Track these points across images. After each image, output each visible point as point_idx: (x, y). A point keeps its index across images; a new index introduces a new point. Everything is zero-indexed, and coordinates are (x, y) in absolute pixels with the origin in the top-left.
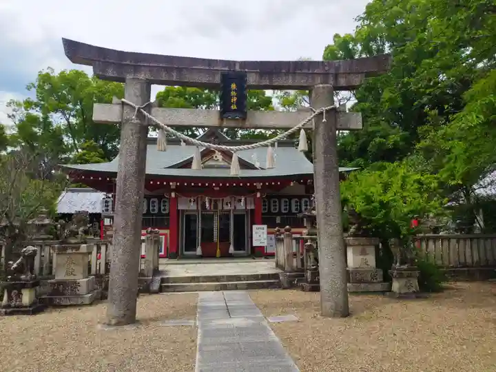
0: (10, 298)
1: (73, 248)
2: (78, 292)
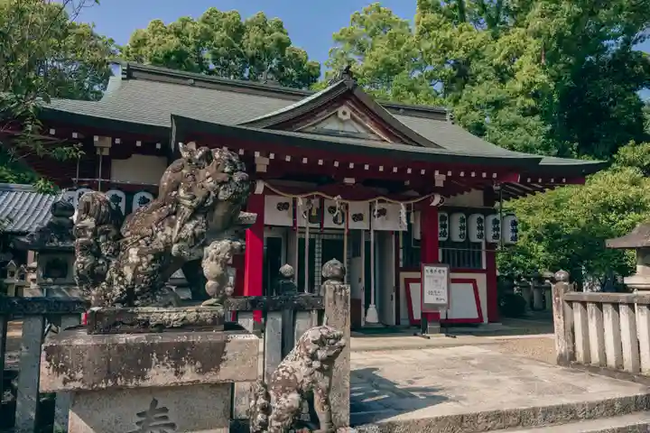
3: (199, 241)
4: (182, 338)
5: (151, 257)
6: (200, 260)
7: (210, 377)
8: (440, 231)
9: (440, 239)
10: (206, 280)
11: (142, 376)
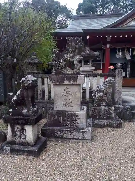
0: (14, 134)
2: (77, 125)
3: (73, 57)
4: (70, 76)
5: (64, 61)
6: (73, 61)
7: (75, 83)
10: (75, 65)
11: (64, 82)
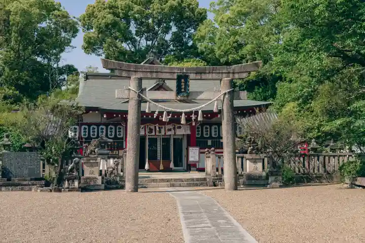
0: (69, 184)
1: (93, 160)
2: (97, 183)
8: (197, 133)
9: (197, 136)
11: (90, 161)
